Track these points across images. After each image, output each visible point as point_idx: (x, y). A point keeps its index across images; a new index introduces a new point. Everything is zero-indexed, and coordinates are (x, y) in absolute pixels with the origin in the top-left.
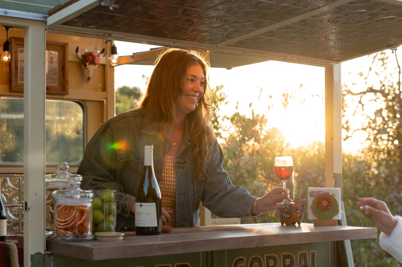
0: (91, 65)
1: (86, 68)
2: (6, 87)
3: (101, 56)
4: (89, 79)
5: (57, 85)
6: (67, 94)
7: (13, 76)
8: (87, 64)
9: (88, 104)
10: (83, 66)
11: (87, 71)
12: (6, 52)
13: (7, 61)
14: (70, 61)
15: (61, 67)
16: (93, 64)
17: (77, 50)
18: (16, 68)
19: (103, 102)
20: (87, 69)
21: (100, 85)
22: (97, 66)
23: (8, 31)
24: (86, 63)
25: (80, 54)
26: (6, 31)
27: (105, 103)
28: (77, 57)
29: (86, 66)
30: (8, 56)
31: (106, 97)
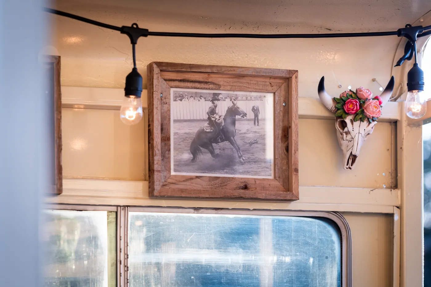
0: (357, 124)
1: (346, 130)
2: (141, 186)
3: (386, 99)
4: (354, 158)
5: (272, 177)
6: (295, 198)
7: (157, 158)
8: (348, 120)
9: (351, 222)
10: (337, 126)
11: (349, 137)
12: (132, 97)
13: (133, 121)
14: (302, 117)
15: (280, 132)
16: (362, 120)
17: (321, 87)
18: (166, 139)
19: (391, 215)
20: (348, 133)
21: (384, 174)
22: (373, 124)
23: (136, 46)
24: (345, 118)
25: (328, 97)
26: (131, 45)
27: (396, 218)
28: (323, 104)
29: (343, 125)
30: (136, 109)
31: (398, 204)
